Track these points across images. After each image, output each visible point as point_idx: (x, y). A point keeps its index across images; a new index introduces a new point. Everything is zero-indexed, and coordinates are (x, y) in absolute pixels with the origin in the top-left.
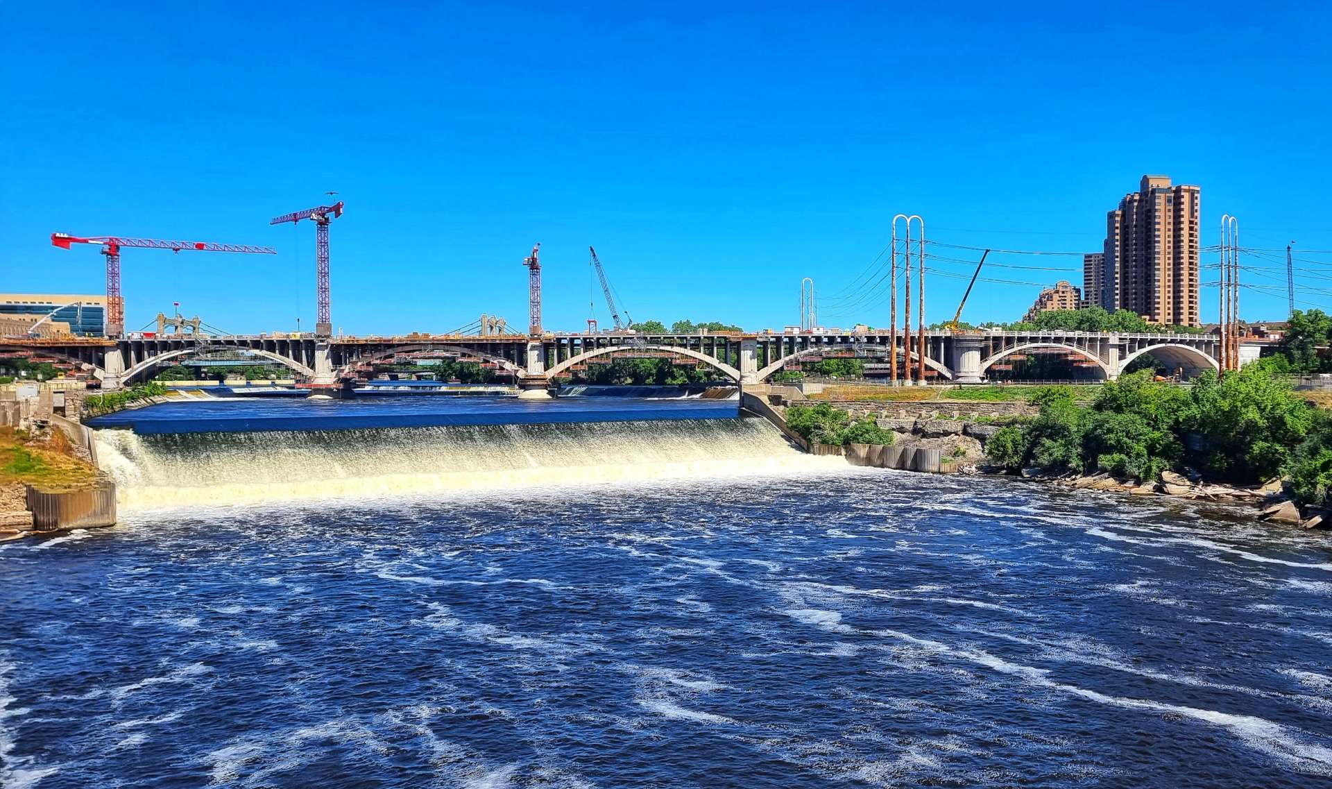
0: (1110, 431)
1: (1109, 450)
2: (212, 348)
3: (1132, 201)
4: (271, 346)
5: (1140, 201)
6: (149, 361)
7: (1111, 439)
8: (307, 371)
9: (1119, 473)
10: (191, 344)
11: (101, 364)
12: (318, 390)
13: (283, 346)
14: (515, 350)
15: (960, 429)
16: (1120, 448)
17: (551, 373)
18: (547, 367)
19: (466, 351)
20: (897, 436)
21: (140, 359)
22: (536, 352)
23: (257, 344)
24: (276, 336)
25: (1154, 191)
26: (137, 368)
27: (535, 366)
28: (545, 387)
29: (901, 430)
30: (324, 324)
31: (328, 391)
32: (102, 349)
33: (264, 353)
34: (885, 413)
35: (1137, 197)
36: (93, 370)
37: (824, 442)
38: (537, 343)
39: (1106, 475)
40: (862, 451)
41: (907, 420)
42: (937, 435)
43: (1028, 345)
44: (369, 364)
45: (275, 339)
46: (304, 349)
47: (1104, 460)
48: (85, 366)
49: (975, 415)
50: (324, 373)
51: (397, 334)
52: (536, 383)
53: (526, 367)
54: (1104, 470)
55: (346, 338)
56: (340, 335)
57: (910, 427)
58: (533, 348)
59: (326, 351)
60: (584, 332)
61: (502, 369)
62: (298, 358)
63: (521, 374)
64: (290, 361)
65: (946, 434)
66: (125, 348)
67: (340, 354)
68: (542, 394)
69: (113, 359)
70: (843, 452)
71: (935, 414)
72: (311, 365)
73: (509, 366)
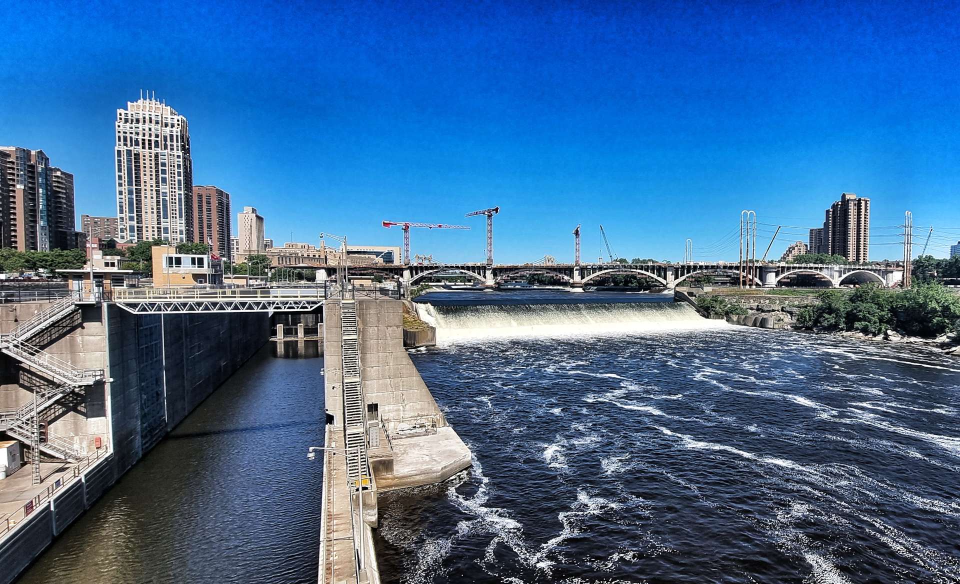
0: (860, 311)
1: (860, 320)
2: (445, 269)
3: (838, 205)
4: (468, 268)
5: (841, 205)
6: (420, 274)
7: (861, 315)
8: (483, 279)
9: (864, 331)
10: (437, 267)
11: (402, 276)
12: (487, 287)
13: (473, 269)
14: (569, 271)
15: (780, 309)
16: (865, 319)
17: (584, 281)
18: (583, 278)
19: (548, 271)
20: (750, 311)
21: (417, 274)
22: (578, 272)
23: (463, 268)
24: (470, 264)
25: (848, 200)
26: (416, 277)
27: (577, 278)
28: (581, 287)
29: (752, 309)
30: (490, 259)
31: (491, 288)
32: (402, 270)
33: (466, 271)
34: (743, 301)
35: (840, 203)
36: (399, 278)
37: (716, 314)
38: (578, 268)
39: (859, 331)
40: (735, 318)
41: (754, 305)
42: (769, 311)
43: (797, 270)
44: (508, 276)
46: (482, 269)
47: (857, 325)
48: (396, 277)
49: (787, 302)
50: (490, 281)
51: (520, 264)
52: (578, 285)
53: (573, 278)
54: (857, 329)
55: (499, 265)
56: (494, 265)
57: (755, 307)
58: (576, 270)
59: (491, 271)
60: (598, 263)
61: (563, 279)
62: (479, 274)
63: (571, 281)
64: (476, 275)
65: (773, 311)
66: (411, 269)
67: (496, 272)
68: (580, 290)
69: (407, 273)
70: (725, 318)
71: (767, 301)
72: (484, 276)
73: (566, 277)
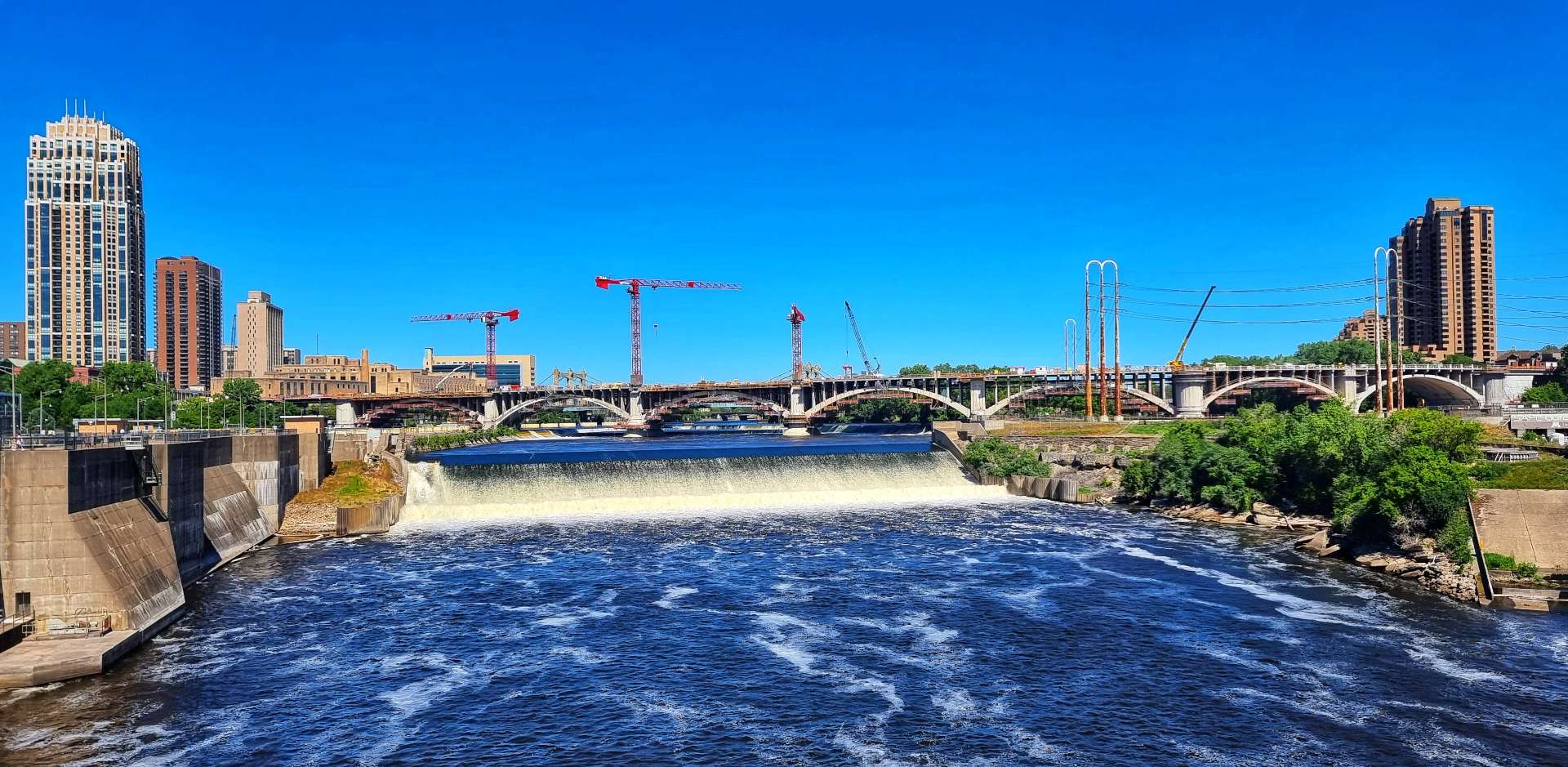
0: (1213, 463)
1: (1212, 482)
2: (557, 396)
3: (1414, 225)
4: (598, 394)
5: (1423, 225)
6: (514, 408)
7: (1213, 472)
8: (624, 414)
9: (1218, 504)
10: (542, 394)
11: (482, 411)
12: (631, 430)
13: (606, 395)
14: (780, 394)
15: (1111, 462)
16: (1220, 479)
17: (810, 413)
18: (808, 406)
19: (743, 395)
20: (1057, 468)
21: (508, 407)
22: (798, 395)
23: (588, 393)
24: (603, 386)
26: (507, 413)
27: (797, 408)
28: (804, 425)
29: (1062, 463)
30: (637, 376)
31: (638, 430)
32: (483, 400)
33: (593, 400)
34: (1050, 447)
35: (1421, 221)
36: (477, 416)
37: (990, 474)
38: (798, 387)
39: (1207, 505)
40: (1019, 482)
41: (1068, 453)
42: (1090, 468)
43: (1254, 379)
44: (669, 408)
45: (601, 388)
46: (621, 395)
47: (1207, 492)
48: (472, 413)
49: (1127, 448)
50: (637, 417)
51: (690, 383)
52: (797, 422)
53: (789, 408)
54: (1206, 501)
55: (652, 386)
56: (650, 384)
57: (1070, 460)
58: (795, 391)
59: (638, 398)
60: (838, 376)
61: (770, 410)
62: (617, 404)
63: (786, 414)
64: (612, 407)
65: (1099, 466)
66: (498, 398)
67: (650, 399)
68: (802, 432)
69: (490, 407)
70: (1006, 483)
71: (1093, 447)
72: (628, 409)
73: (776, 407)
